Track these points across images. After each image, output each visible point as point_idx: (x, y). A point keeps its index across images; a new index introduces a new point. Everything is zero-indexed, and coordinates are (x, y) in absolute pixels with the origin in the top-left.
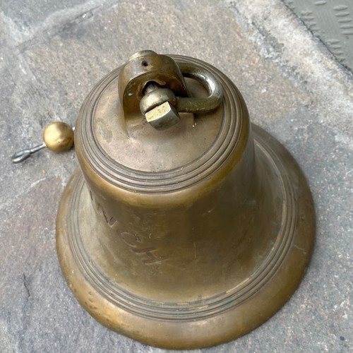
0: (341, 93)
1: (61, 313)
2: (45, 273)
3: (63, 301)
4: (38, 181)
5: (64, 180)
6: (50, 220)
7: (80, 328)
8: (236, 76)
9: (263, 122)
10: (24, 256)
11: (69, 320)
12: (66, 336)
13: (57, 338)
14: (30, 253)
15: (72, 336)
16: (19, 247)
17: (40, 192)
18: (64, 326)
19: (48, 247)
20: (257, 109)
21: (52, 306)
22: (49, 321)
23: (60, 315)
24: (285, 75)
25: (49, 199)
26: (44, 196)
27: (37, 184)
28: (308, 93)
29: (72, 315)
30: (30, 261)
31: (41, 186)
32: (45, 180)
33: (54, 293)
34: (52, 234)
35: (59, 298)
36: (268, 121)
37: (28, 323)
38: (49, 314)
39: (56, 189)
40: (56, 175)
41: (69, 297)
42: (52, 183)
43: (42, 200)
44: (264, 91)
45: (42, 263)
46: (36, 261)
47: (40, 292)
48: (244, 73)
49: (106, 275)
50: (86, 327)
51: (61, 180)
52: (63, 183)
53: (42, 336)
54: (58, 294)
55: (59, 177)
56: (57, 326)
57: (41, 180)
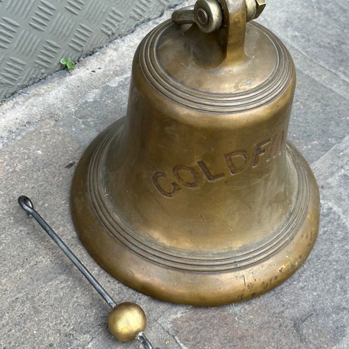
1: (317, 280)
2: (283, 306)
3: (306, 282)
4: (182, 345)
5: (174, 317)
6: (225, 318)
7: (325, 261)
8: (21, 176)
9: (77, 150)
10: (274, 334)
11: (321, 272)
12: (336, 271)
13: (342, 278)
14: (268, 328)
15: (334, 265)
16: (265, 342)
17: (194, 339)
18: (328, 274)
19: (257, 311)
20: (62, 155)
21: (315, 290)
22: (329, 290)
23: (320, 281)
24: (19, 138)
25: (201, 325)
26: (199, 332)
27: (185, 344)
29: (316, 270)
30: (276, 325)
31: (187, 340)
32: (178, 336)
33: (301, 292)
34: (240, 312)
35: (305, 286)
36: (77, 146)
37: (338, 308)
38: (323, 290)
39: (187, 321)
40: (169, 327)
41: (300, 276)
42: (181, 328)
43: (203, 333)
44: (40, 152)
45: (274, 313)
46: (274, 320)
47: (305, 306)
48: (17, 170)
49: (287, 215)
50: (322, 256)
51: (175, 319)
52: (179, 315)
53: (345, 291)
54: (301, 288)
55: (171, 323)
56: (330, 281)
57: (178, 341)
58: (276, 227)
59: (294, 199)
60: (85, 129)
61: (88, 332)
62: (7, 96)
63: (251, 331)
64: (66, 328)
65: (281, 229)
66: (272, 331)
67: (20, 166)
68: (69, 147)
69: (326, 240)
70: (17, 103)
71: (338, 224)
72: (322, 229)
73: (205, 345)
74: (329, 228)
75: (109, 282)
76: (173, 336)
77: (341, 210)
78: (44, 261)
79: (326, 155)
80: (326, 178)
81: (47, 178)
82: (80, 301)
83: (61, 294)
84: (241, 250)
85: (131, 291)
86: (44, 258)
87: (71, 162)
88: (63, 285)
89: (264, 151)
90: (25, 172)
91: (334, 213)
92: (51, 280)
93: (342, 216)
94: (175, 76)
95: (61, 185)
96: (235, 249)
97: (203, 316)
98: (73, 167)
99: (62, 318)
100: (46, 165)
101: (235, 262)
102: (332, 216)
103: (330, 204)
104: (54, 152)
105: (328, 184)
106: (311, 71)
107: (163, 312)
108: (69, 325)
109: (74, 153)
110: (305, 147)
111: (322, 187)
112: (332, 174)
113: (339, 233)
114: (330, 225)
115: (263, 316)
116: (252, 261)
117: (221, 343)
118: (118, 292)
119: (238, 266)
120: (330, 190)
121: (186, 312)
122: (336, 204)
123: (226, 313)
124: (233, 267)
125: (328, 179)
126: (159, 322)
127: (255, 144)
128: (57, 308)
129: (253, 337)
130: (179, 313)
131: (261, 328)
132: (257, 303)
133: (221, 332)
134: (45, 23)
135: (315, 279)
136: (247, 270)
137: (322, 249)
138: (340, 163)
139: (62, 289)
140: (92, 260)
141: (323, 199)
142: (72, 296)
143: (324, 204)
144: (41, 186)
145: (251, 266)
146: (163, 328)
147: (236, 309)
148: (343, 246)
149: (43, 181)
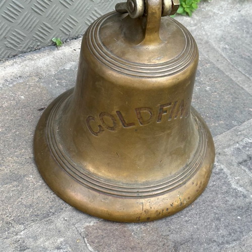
0: (33, 62)
1: (199, 218)
2: (170, 231)
3: (191, 217)
4: (88, 245)
5: (87, 224)
6: (125, 232)
7: (208, 205)
8: (5, 110)
9: (49, 100)
10: (158, 250)
11: (204, 212)
12: (215, 213)
13: (218, 219)
14: (155, 244)
15: (215, 209)
17: (99, 242)
18: (209, 215)
19: (149, 231)
20: (38, 102)
21: (196, 224)
22: (206, 226)
23: (201, 218)
24: (11, 85)
25: (106, 234)
26: (103, 238)
27: (90, 245)
28: (29, 76)
29: (200, 211)
30: (161, 244)
31: (93, 242)
32: (87, 238)
33: (185, 224)
34: (137, 230)
35: (189, 220)
36: (49, 97)
37: (210, 240)
38: (202, 225)
39: (96, 229)
40: (82, 231)
41: (187, 213)
42: (91, 233)
43: (106, 240)
44: (23, 97)
45: (162, 235)
46: (161, 240)
47: (186, 234)
48: (4, 106)
49: (184, 166)
50: (207, 201)
51: (88, 226)
52: (92, 224)
53: (218, 229)
54: (186, 221)
55: (85, 228)
56: (209, 220)
57: (86, 242)
58: (173, 173)
59: (192, 156)
60: (58, 87)
61: (23, 224)
62: (10, 57)
63: (141, 245)
64: (8, 218)
65: (177, 175)
66: (157, 247)
67: (6, 104)
68: (44, 97)
69: (213, 191)
70: (16, 62)
71: (225, 181)
72: (212, 183)
73: (105, 248)
74: (218, 183)
75: (47, 192)
76: (84, 238)
77: (229, 171)
78: (6, 170)
79: (228, 132)
80: (224, 148)
81: (23, 115)
82: (23, 201)
83: (11, 194)
84: (143, 184)
85: (61, 201)
86: (6, 168)
87: (43, 107)
88: (14, 188)
89: (166, 112)
90: (8, 108)
91: (224, 173)
92: (7, 183)
93: (229, 176)
94: (108, 47)
95: (31, 121)
96: (140, 183)
97: (109, 227)
98: (43, 111)
99: (7, 211)
100: (25, 107)
101: (138, 192)
102: (221, 175)
103: (222, 167)
104: (32, 99)
105: (224, 152)
106: (231, 73)
107: (81, 220)
108: (11, 217)
109: (46, 102)
110: (213, 124)
111: (219, 154)
112: (229, 146)
113: (224, 187)
114: (218, 181)
115: (153, 236)
116: (151, 194)
117: (117, 249)
118: (51, 200)
119: (140, 195)
120: (224, 157)
121: (97, 223)
122: (226, 167)
123: (126, 229)
124: (136, 195)
125: (225, 149)
126: (76, 226)
127: (159, 105)
128: (6, 203)
129: (141, 249)
130: (92, 222)
131: (149, 244)
132: (151, 226)
133: (119, 242)
134: (43, 10)
135: (198, 216)
136: (146, 199)
137: (208, 197)
138: (237, 139)
139: (12, 191)
140: (39, 175)
141: (217, 162)
142: (19, 197)
143: (218, 166)
144: (17, 119)
145: (150, 197)
146: (78, 231)
147: (135, 227)
148: (224, 197)
149: (20, 117)
